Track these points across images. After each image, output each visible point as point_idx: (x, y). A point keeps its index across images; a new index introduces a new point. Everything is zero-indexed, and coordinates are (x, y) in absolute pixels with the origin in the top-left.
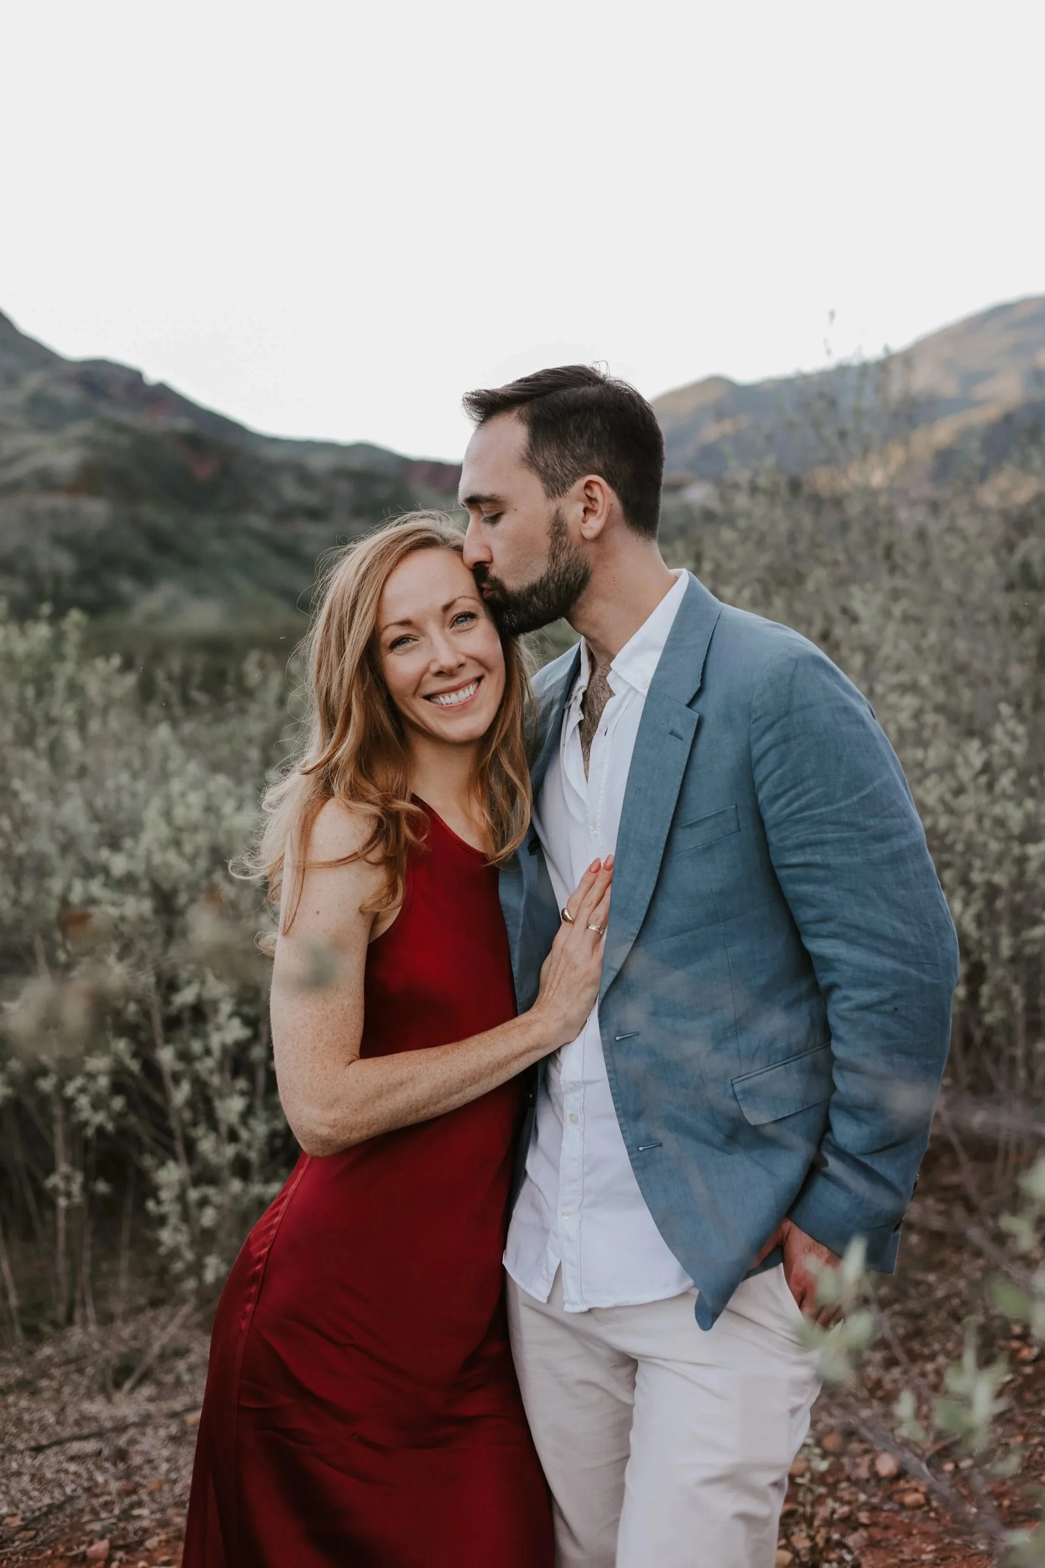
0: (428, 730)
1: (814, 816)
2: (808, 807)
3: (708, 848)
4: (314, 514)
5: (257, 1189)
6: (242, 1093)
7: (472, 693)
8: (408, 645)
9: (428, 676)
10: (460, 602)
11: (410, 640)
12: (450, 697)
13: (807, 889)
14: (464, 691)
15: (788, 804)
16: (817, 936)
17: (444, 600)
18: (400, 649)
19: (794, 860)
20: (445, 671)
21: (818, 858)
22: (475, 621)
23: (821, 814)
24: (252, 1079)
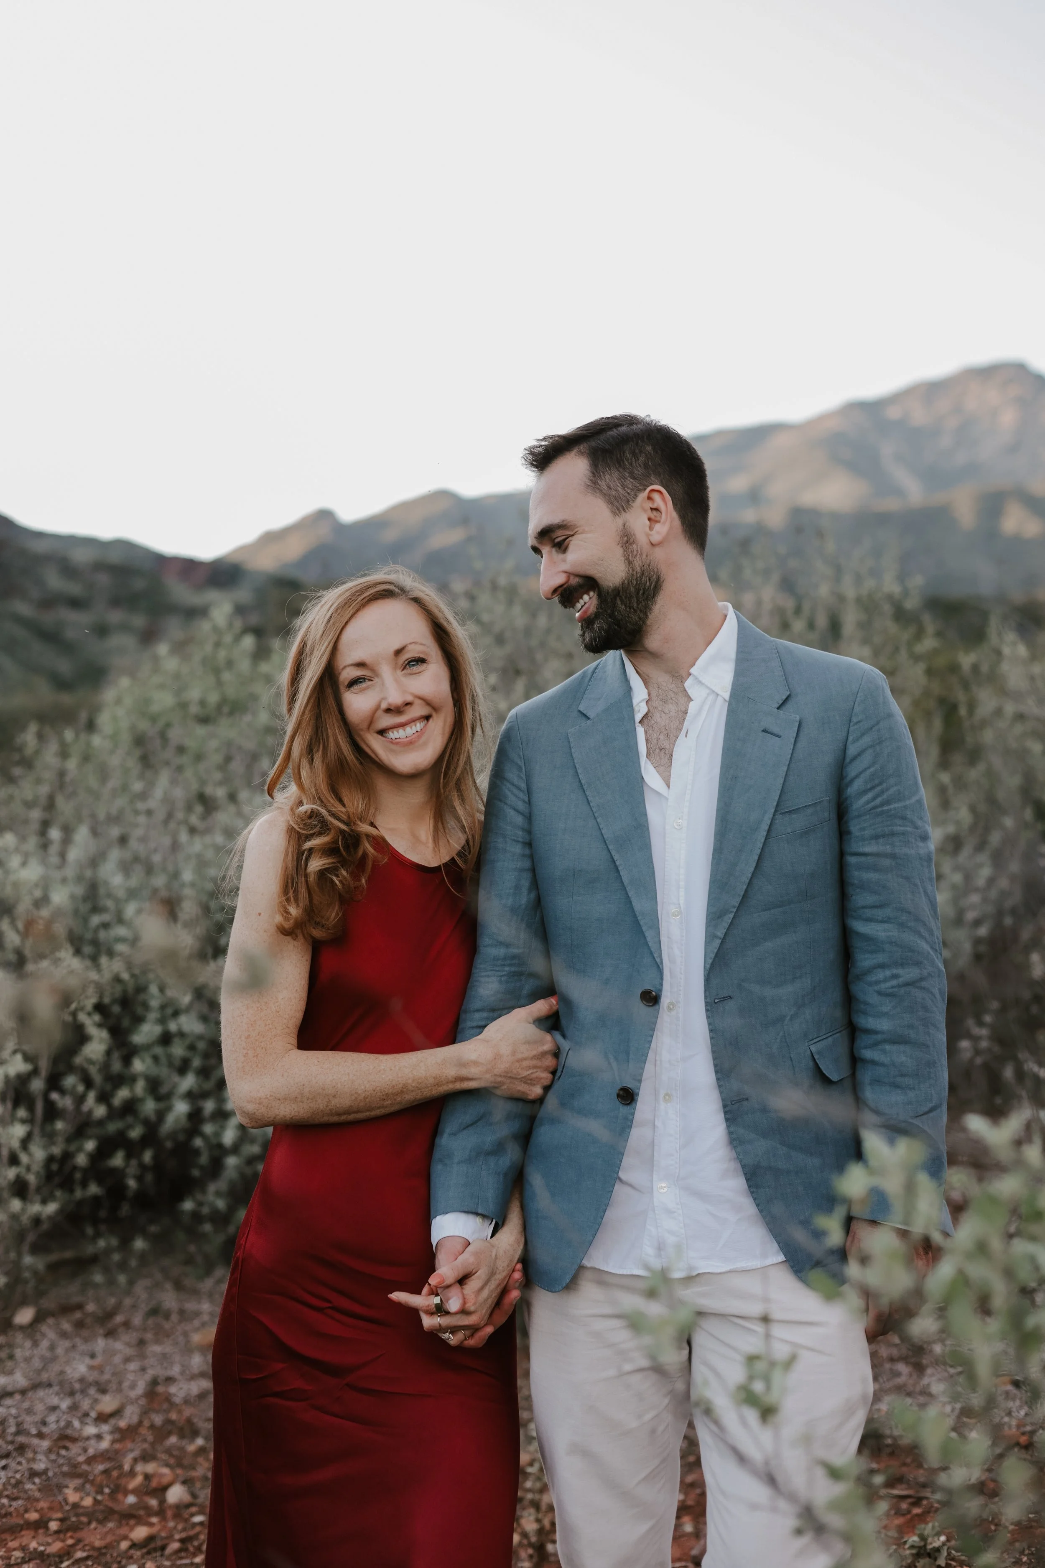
0: (381, 763)
1: (890, 810)
2: (888, 802)
3: (806, 833)
4: (75, 603)
5: (35, 1208)
6: (23, 1121)
7: (419, 730)
8: (363, 685)
9: (380, 712)
10: (410, 647)
11: (367, 680)
12: (398, 732)
13: (872, 876)
14: (411, 728)
15: (874, 799)
16: (870, 920)
17: (397, 646)
18: (356, 688)
19: (867, 849)
20: (392, 708)
21: (888, 849)
22: (425, 665)
23: (895, 809)
24: (31, 1109)
